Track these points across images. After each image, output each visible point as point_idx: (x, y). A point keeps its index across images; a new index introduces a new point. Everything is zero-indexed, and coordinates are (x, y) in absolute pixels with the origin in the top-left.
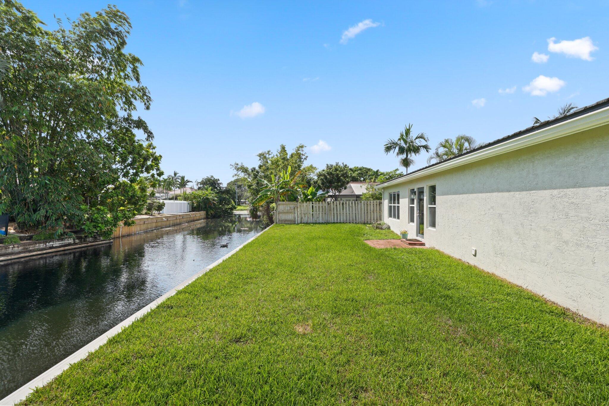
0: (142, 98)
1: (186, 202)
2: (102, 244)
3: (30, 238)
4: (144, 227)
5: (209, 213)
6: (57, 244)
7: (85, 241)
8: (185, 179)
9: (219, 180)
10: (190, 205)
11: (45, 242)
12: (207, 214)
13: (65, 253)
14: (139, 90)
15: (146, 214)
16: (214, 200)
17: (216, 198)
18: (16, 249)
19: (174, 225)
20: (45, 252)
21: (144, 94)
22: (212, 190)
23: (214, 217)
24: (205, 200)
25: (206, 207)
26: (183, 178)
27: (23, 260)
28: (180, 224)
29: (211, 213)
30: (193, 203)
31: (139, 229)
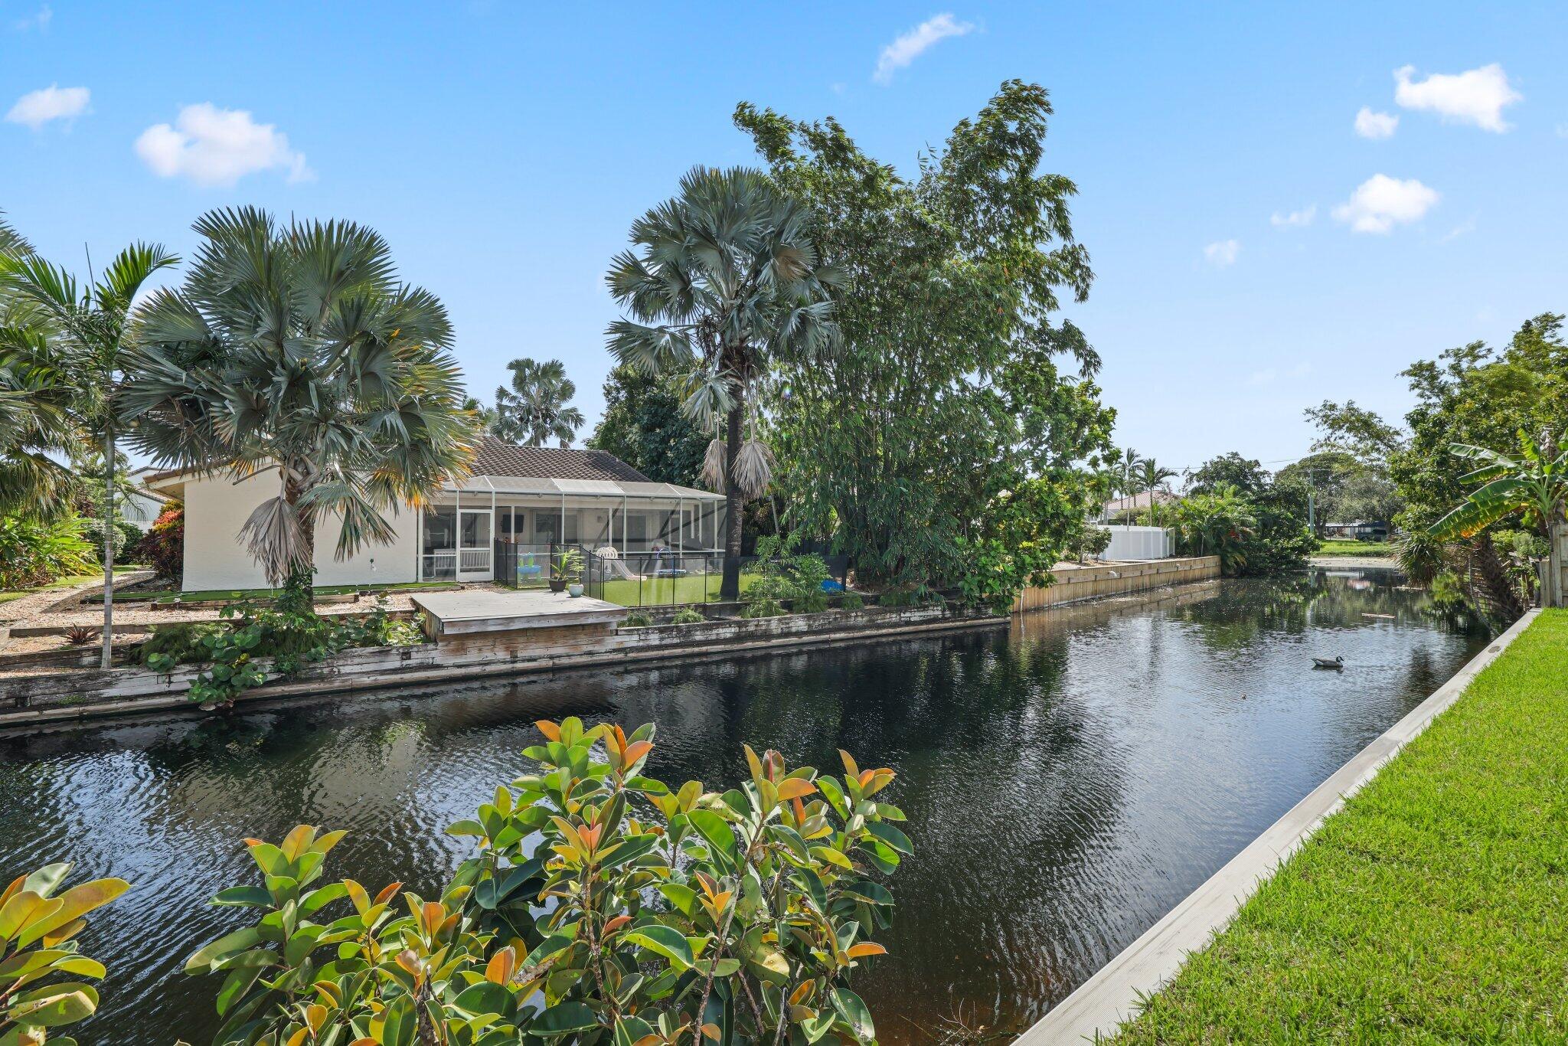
0: (1069, 274)
1: (1159, 529)
2: (991, 625)
3: (875, 600)
4: (1068, 591)
5: (1231, 562)
6: (916, 616)
7: (961, 614)
8: (1157, 468)
9: (1257, 463)
10: (1171, 539)
11: (899, 611)
12: (1224, 564)
13: (928, 637)
14: (1064, 259)
15: (1067, 559)
16: (1243, 523)
17: (1252, 519)
18: (860, 619)
19: (1136, 591)
20: (899, 630)
21: (1076, 264)
22: (1235, 494)
23: (1244, 573)
24: (1215, 523)
25: (1219, 545)
26: (1150, 465)
27: (868, 642)
28: (1151, 589)
29: (1237, 563)
30: (1179, 533)
31: (1057, 597)
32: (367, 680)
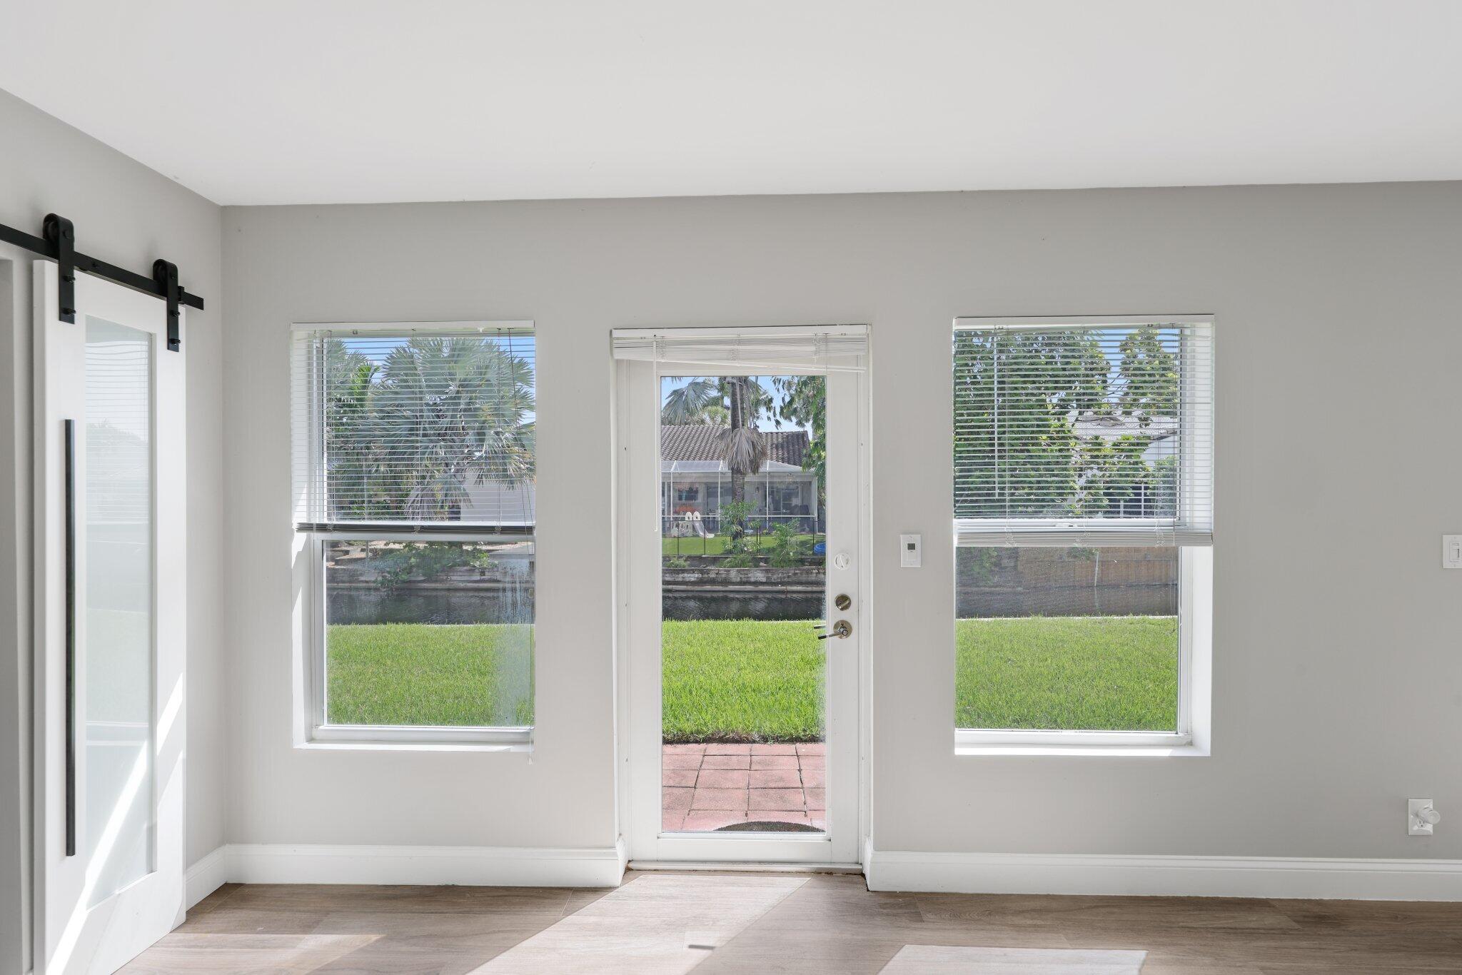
32: (462, 585)
